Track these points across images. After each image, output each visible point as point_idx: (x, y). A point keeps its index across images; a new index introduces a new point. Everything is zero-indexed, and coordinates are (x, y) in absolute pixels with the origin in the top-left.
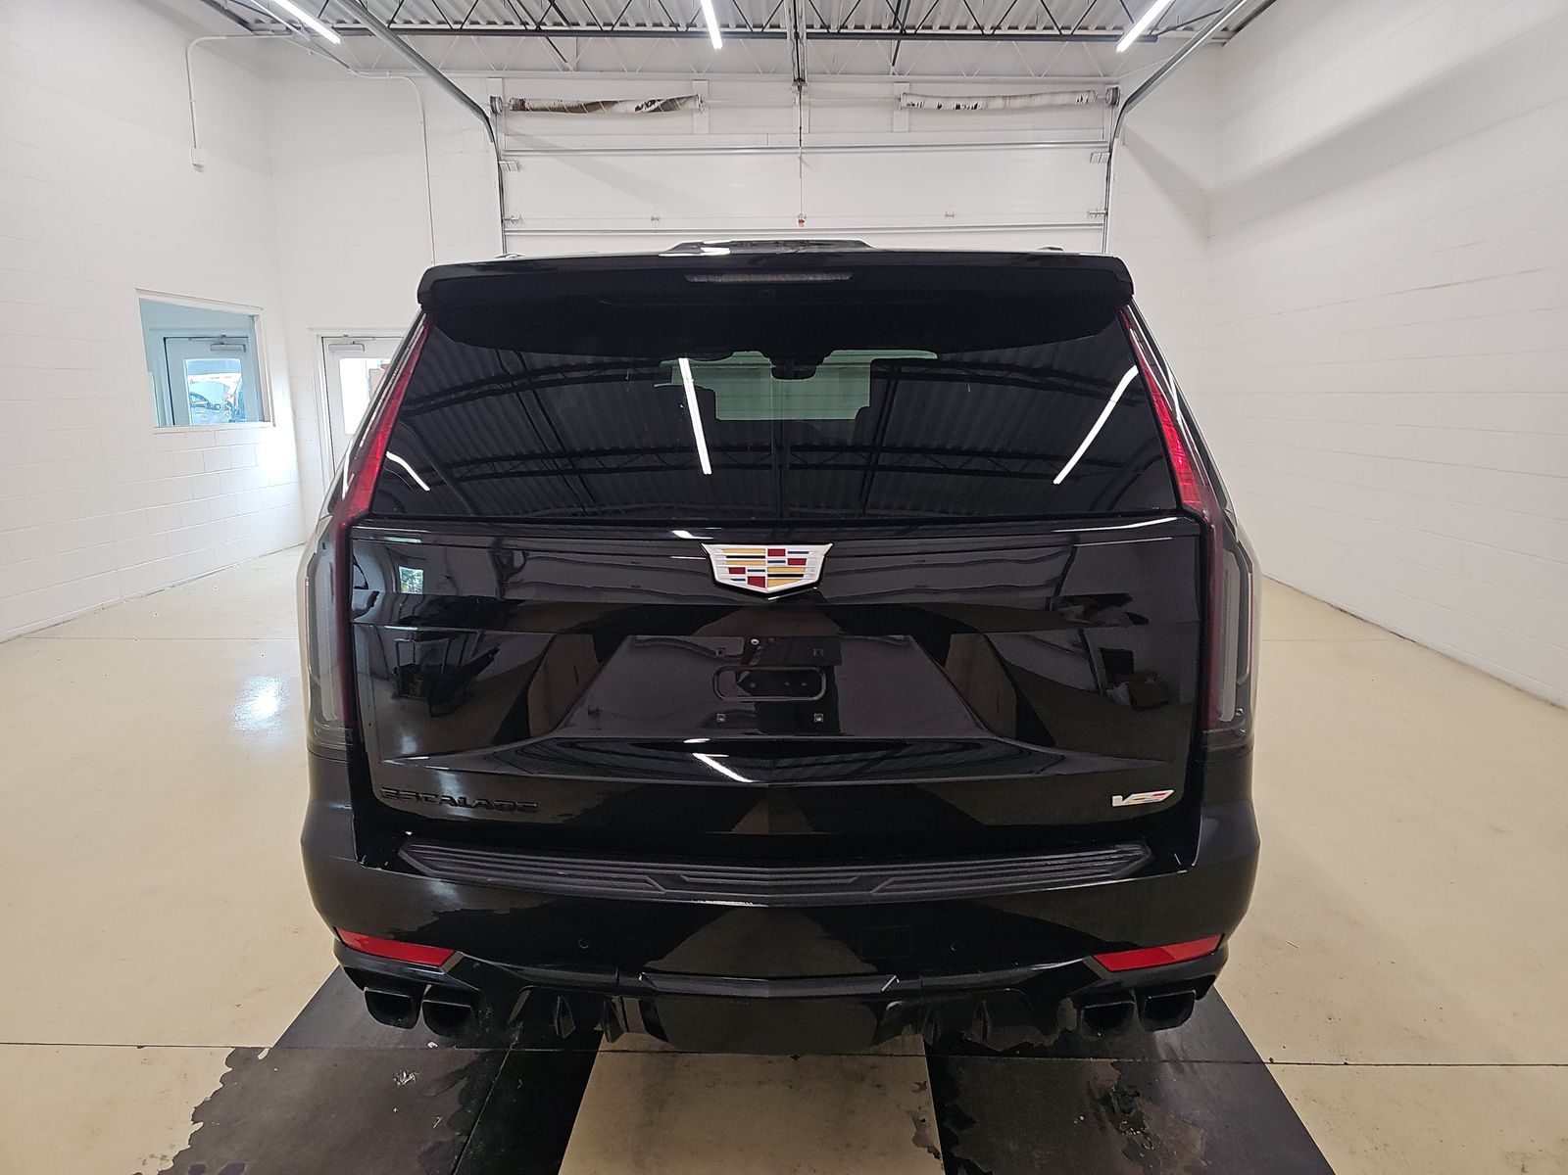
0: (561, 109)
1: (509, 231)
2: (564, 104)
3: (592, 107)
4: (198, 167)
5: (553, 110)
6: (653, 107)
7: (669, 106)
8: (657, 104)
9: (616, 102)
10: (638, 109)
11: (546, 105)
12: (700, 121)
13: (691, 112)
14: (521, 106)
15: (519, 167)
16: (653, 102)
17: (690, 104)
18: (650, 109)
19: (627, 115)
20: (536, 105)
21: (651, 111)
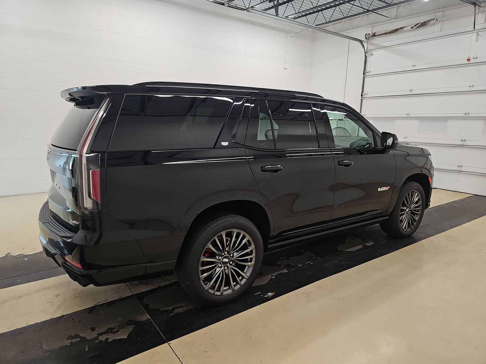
0: (386, 33)
1: (366, 76)
2: (387, 32)
3: (396, 30)
4: (285, 69)
5: (384, 34)
6: (418, 26)
7: (424, 24)
8: (419, 25)
9: (405, 27)
10: (412, 28)
11: (381, 33)
12: (437, 27)
13: (434, 24)
14: (374, 35)
15: (372, 55)
16: (418, 24)
17: (432, 22)
18: (416, 27)
19: (409, 31)
20: (378, 34)
21: (417, 28)
